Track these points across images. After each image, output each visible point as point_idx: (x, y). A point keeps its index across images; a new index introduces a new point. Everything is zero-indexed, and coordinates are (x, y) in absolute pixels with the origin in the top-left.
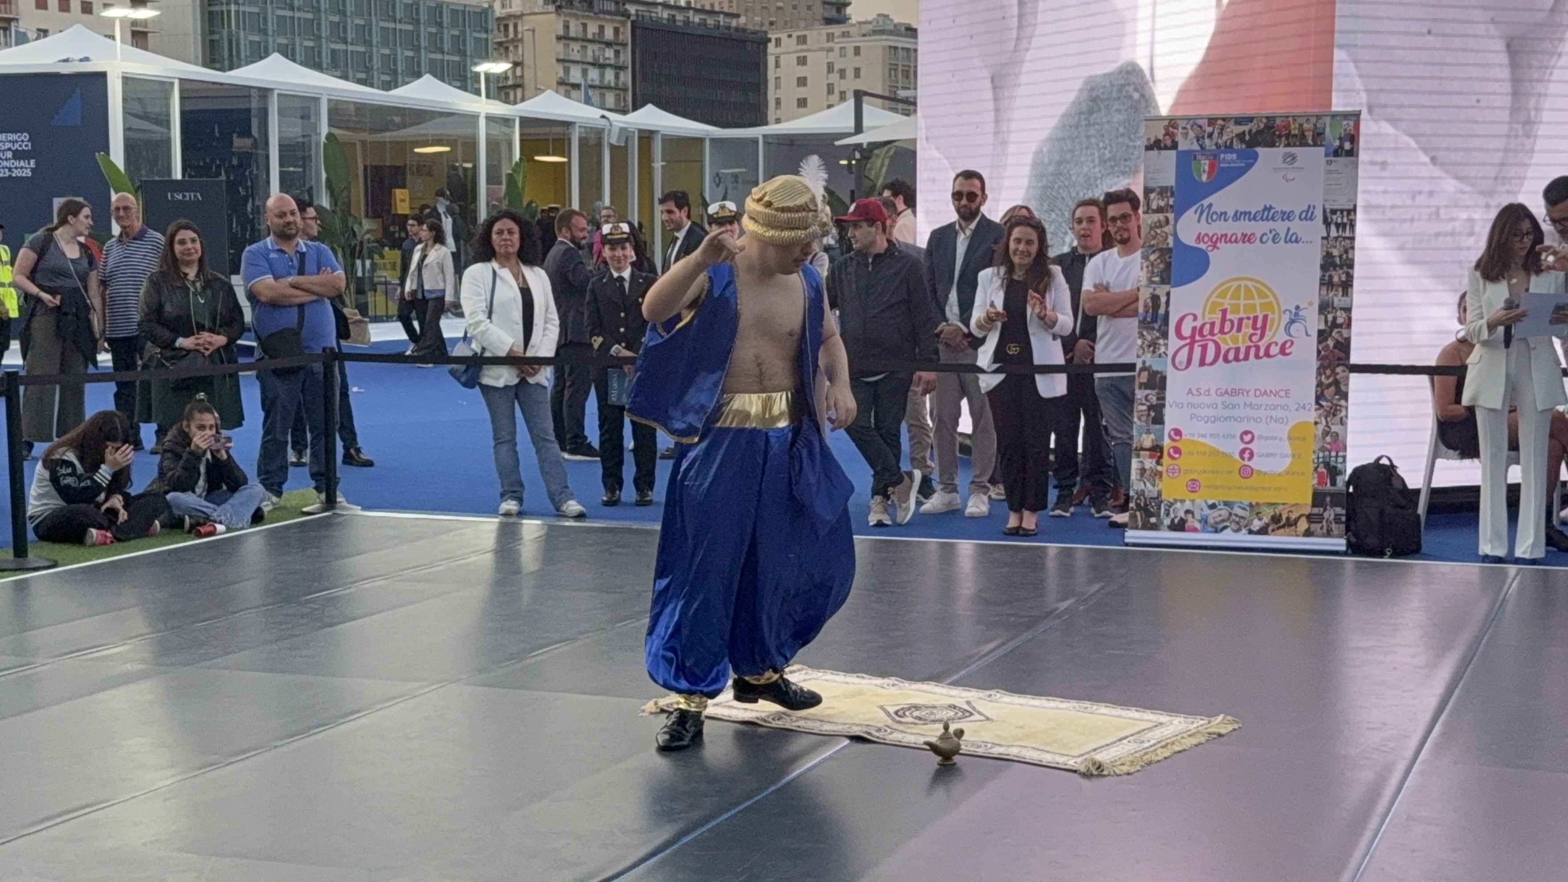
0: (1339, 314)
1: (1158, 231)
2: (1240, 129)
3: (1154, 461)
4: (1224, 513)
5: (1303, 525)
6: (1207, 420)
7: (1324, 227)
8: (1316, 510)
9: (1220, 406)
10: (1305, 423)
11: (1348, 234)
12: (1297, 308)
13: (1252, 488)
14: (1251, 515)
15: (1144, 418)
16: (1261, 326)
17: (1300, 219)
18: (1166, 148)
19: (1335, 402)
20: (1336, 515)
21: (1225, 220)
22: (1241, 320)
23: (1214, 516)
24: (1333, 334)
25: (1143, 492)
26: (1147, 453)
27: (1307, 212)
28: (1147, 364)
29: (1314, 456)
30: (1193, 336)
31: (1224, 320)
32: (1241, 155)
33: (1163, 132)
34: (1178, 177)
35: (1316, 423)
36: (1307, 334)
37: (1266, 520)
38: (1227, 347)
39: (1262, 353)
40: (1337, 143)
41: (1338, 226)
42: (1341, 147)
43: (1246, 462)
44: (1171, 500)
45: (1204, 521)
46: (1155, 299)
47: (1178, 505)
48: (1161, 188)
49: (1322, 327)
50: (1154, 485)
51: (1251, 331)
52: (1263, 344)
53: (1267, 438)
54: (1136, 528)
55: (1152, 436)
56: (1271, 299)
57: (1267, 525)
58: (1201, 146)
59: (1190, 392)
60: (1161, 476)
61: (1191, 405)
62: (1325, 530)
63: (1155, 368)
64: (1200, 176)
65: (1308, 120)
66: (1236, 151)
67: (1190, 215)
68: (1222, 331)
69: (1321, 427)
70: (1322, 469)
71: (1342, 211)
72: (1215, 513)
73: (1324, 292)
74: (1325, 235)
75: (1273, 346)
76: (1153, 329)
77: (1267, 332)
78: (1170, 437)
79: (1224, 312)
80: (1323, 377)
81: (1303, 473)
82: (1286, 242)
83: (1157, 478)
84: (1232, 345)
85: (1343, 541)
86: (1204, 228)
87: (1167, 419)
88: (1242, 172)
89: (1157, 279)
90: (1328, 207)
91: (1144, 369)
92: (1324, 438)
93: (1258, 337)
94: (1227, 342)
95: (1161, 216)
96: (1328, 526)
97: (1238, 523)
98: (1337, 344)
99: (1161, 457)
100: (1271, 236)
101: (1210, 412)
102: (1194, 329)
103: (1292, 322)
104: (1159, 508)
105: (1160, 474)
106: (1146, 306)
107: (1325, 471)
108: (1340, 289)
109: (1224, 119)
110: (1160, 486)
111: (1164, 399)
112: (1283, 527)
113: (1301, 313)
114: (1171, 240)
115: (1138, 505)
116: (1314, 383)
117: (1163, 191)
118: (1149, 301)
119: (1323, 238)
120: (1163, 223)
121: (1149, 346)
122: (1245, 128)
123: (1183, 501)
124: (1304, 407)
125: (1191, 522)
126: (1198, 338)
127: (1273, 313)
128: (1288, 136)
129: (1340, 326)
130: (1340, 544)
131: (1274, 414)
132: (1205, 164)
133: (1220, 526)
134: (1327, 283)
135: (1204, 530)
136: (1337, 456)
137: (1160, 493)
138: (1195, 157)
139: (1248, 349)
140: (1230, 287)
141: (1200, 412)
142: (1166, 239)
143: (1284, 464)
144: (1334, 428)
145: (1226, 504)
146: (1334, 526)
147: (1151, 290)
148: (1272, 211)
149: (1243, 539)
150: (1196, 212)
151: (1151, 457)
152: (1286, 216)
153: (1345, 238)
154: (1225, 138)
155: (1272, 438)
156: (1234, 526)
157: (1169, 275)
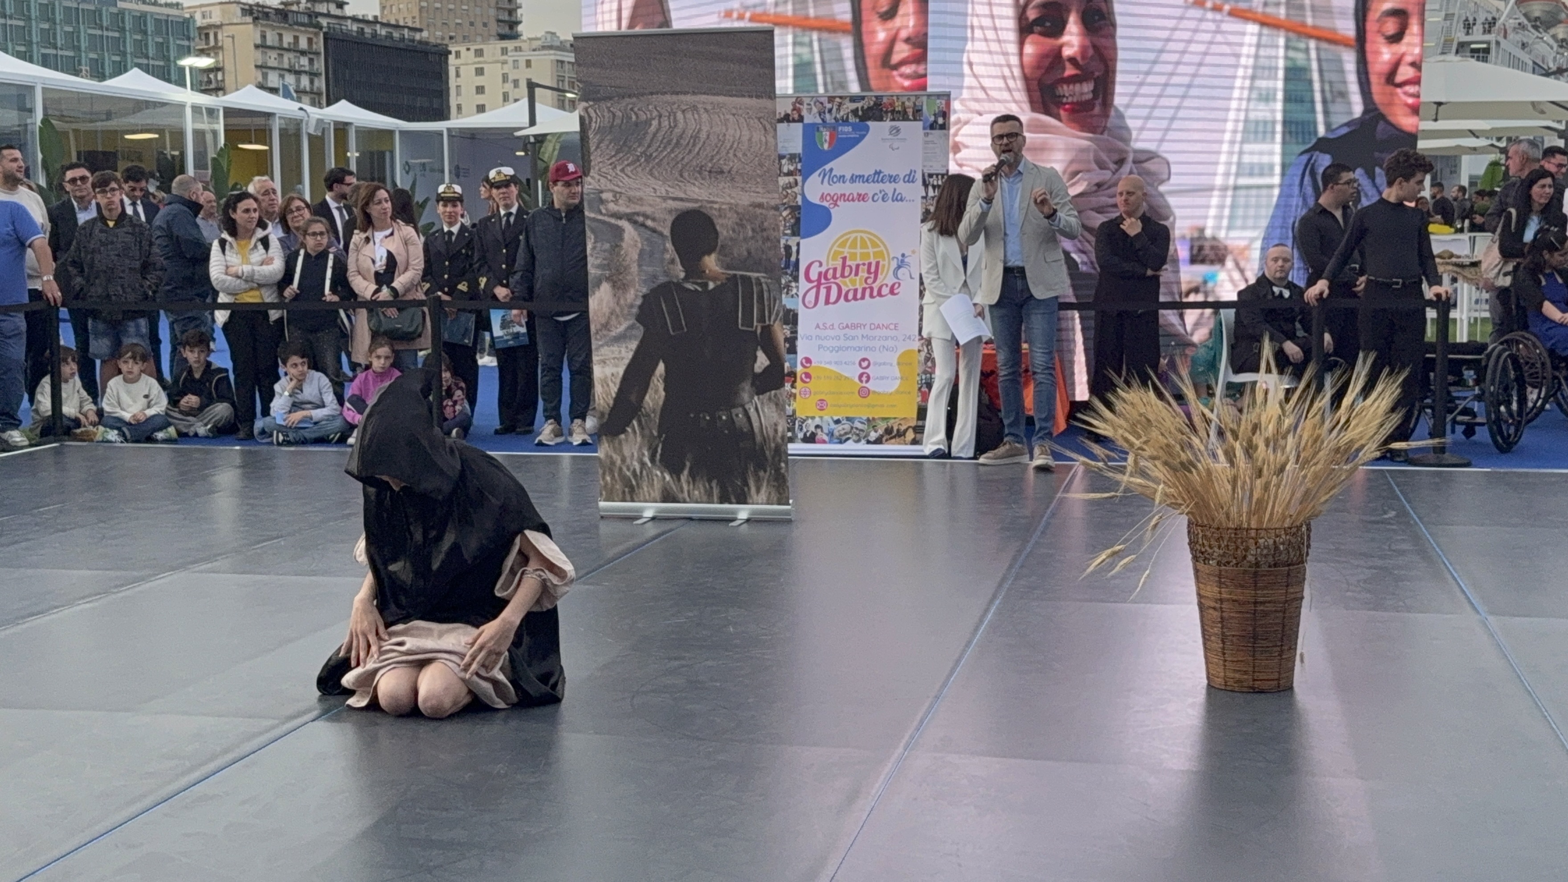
1: (790, 192)
2: (854, 106)
4: (847, 427)
5: (910, 435)
6: (833, 349)
7: (923, 187)
9: (842, 337)
10: (911, 351)
12: (903, 255)
13: (869, 406)
14: (868, 428)
16: (874, 271)
17: (905, 182)
18: (794, 121)
21: (844, 182)
22: (858, 266)
23: (838, 429)
27: (910, 175)
29: (918, 378)
30: (819, 280)
31: (844, 266)
32: (855, 127)
33: (791, 107)
34: (804, 146)
35: (919, 351)
36: (911, 278)
37: (880, 432)
38: (847, 289)
39: (875, 293)
40: (932, 118)
41: (934, 187)
42: (936, 122)
43: (864, 384)
44: (804, 418)
45: (831, 434)
46: (788, 248)
47: (810, 421)
48: (791, 155)
50: (789, 405)
51: (866, 275)
52: (876, 286)
53: (880, 364)
55: (790, 363)
56: (882, 248)
57: (882, 436)
58: (823, 120)
59: (818, 326)
60: (795, 398)
61: (818, 337)
63: (788, 307)
64: (822, 145)
65: (909, 99)
66: (852, 125)
67: (815, 178)
68: (843, 276)
69: (923, 354)
70: (925, 389)
71: (937, 175)
72: (840, 427)
74: (925, 195)
75: (884, 288)
76: (786, 274)
77: (879, 276)
78: (802, 364)
79: (844, 259)
81: (910, 393)
82: (893, 201)
83: (792, 398)
84: (851, 287)
86: (828, 189)
87: (799, 349)
88: (856, 142)
89: (789, 232)
90: (926, 172)
92: (926, 363)
93: (872, 280)
94: (847, 284)
95: (791, 179)
97: (858, 435)
99: (795, 381)
100: (881, 196)
101: (835, 343)
102: (820, 274)
103: (899, 267)
104: (795, 425)
105: (794, 396)
109: (841, 97)
110: (795, 405)
111: (796, 332)
112: (894, 437)
113: (906, 260)
114: (799, 199)
117: (792, 157)
118: (783, 250)
119: (923, 198)
120: (793, 185)
121: (784, 288)
122: (859, 105)
123: (813, 418)
124: (909, 338)
125: (821, 435)
126: (823, 281)
127: (884, 260)
128: (893, 112)
131: (885, 344)
132: (826, 135)
133: (844, 438)
135: (830, 442)
137: (794, 412)
138: (818, 129)
139: (864, 290)
140: (847, 240)
141: (825, 343)
142: (796, 198)
143: (894, 386)
145: (848, 419)
147: (784, 241)
148: (882, 175)
149: (863, 448)
150: (819, 175)
152: (893, 179)
154: (842, 113)
155: (884, 364)
156: (855, 438)
157: (799, 228)
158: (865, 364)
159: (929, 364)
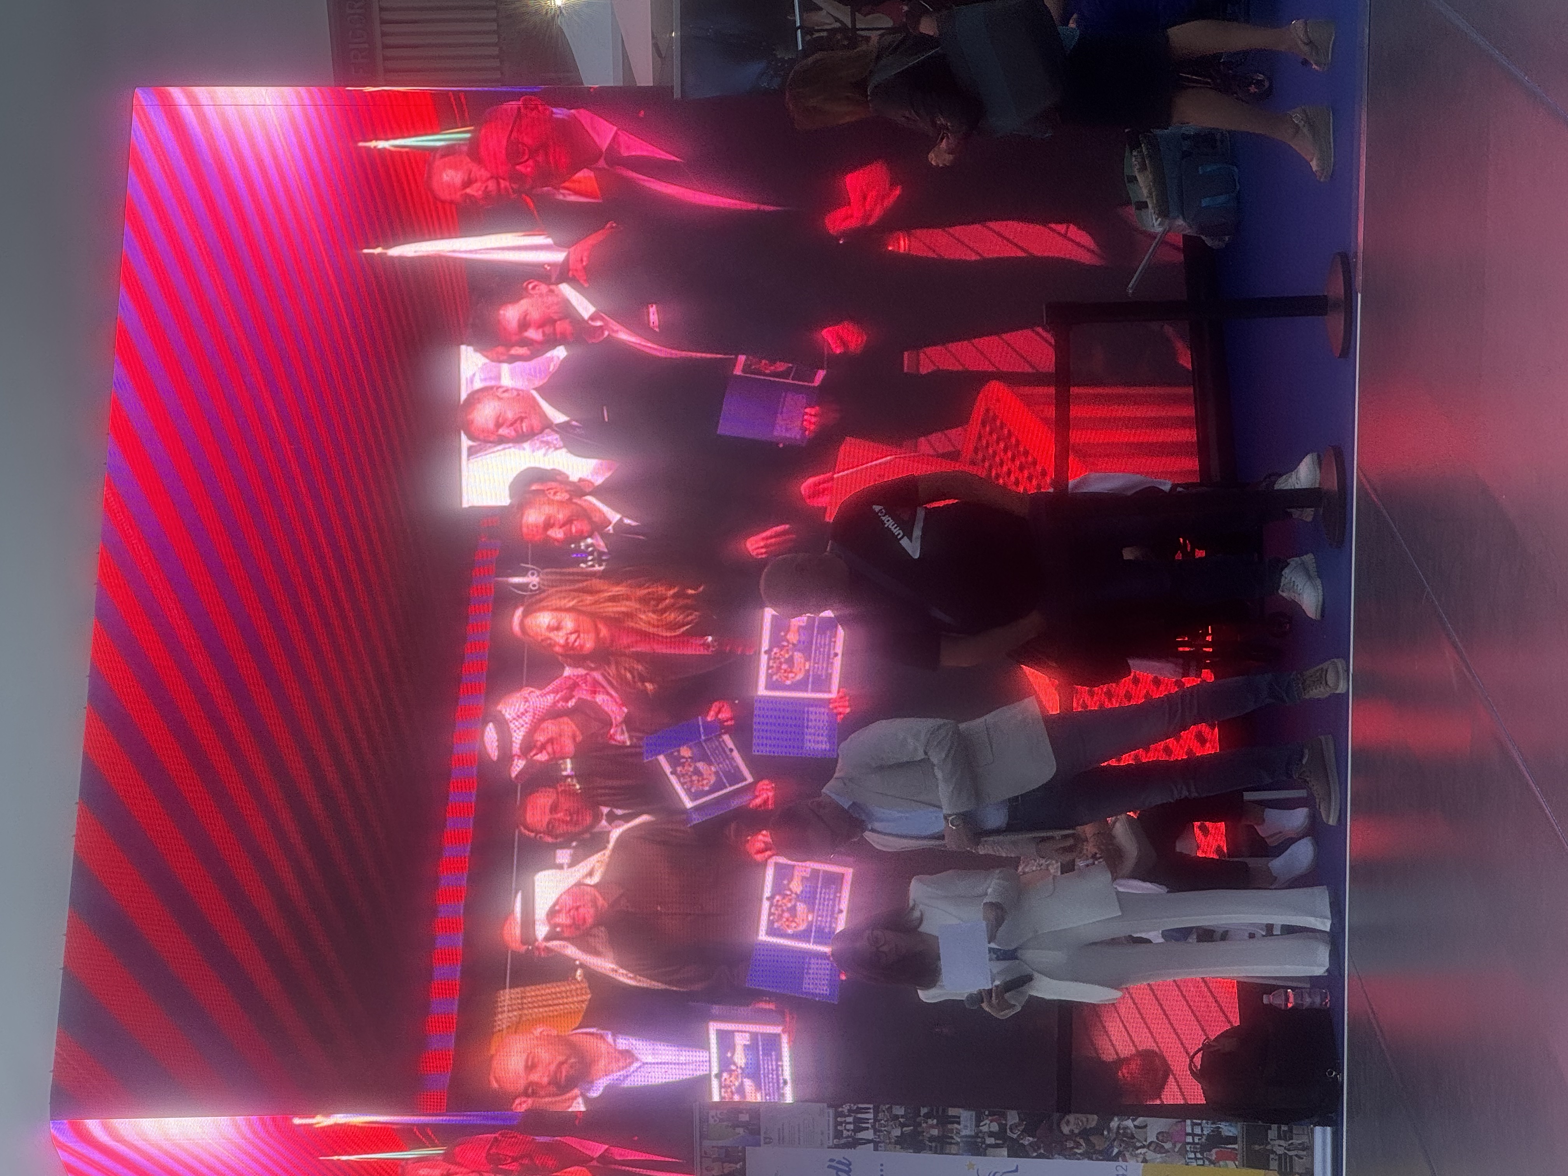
0: (985, 1129)
7: (859, 1147)
8: (1274, 1165)
11: (871, 1116)
19: (1112, 1136)
20: (1279, 1138)
24: (1015, 1136)
27: (838, 1170)
29: (1194, 1165)
35: (1145, 1161)
36: (1016, 1170)
40: (741, 1131)
41: (858, 1129)
49: (1005, 1152)
62: (1305, 1153)
69: (1150, 1155)
70: (1213, 1155)
71: (837, 1124)
73: (954, 1149)
74: (872, 1145)
80: (1077, 1150)
85: (1318, 1130)
90: (831, 1141)
92: (1167, 1151)
96: (1296, 1149)
98: (1028, 1132)
107: (1214, 1151)
108: (950, 1126)
116: (1086, 1161)
119: (876, 1149)
129: (1003, 1128)
130: (1322, 1136)
134: (941, 1145)
136: (1193, 1135)
144: (1152, 1137)
146: (1295, 1141)
153: (876, 1119)
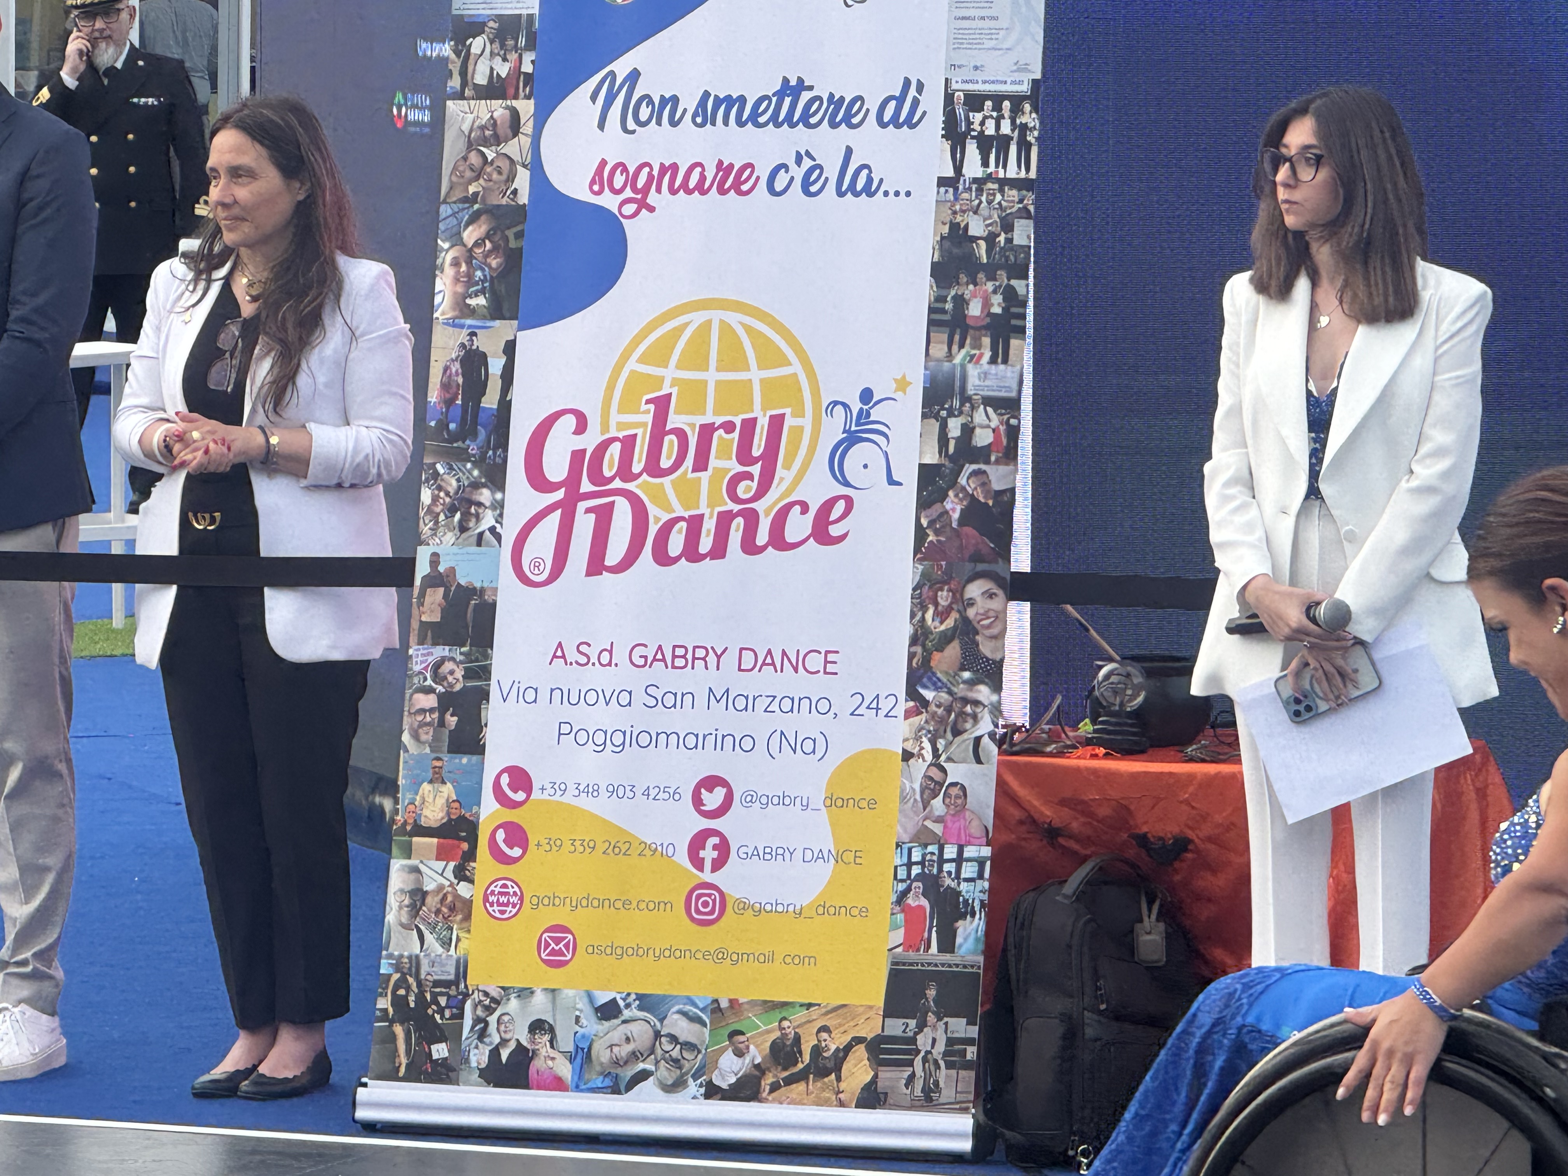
0: (979, 417)
1: (490, 154)
3: (452, 865)
4: (640, 1032)
5: (858, 1071)
6: (606, 741)
7: (947, 146)
8: (896, 1027)
9: (640, 697)
10: (875, 755)
11: (1012, 171)
12: (866, 395)
13: (720, 956)
14: (714, 1041)
15: (427, 735)
16: (763, 451)
17: (883, 125)
19: (961, 690)
20: (950, 1042)
21: (674, 123)
22: (707, 431)
24: (962, 480)
25: (415, 961)
26: (435, 840)
27: (900, 100)
28: (441, 569)
29: (895, 860)
30: (573, 482)
31: (659, 430)
35: (907, 756)
36: (891, 482)
37: (756, 1054)
38: (666, 517)
39: (762, 537)
41: (985, 144)
43: (707, 876)
44: (494, 993)
46: (474, 363)
47: (513, 1005)
48: (499, 18)
49: (932, 457)
50: (446, 944)
51: (735, 467)
52: (766, 509)
53: (768, 802)
54: (391, 1075)
55: (448, 790)
56: (796, 367)
57: (759, 1072)
59: (559, 654)
60: (468, 917)
61: (560, 694)
62: (918, 1092)
67: (578, 104)
68: (653, 468)
70: (918, 900)
72: (613, 1031)
73: (939, 350)
74: (950, 173)
76: (463, 456)
77: (780, 472)
79: (662, 404)
81: (864, 912)
82: (841, 194)
83: (459, 917)
84: (680, 512)
85: (965, 1123)
86: (616, 145)
87: (492, 737)
91: (435, 580)
92: (926, 803)
93: (754, 485)
94: (667, 501)
95: (498, 108)
96: (928, 1075)
97: (676, 1063)
99: (471, 855)
100: (798, 173)
101: (614, 718)
102: (577, 456)
103: (851, 439)
104: (461, 1016)
106: (445, 386)
107: (925, 903)
108: (986, 341)
111: (484, 673)
112: (801, 1077)
114: (523, 180)
115: (399, 1003)
116: (907, 630)
118: (456, 367)
119: (942, 182)
120: (504, 129)
121: (452, 510)
123: (525, 993)
124: (874, 705)
125: (547, 1059)
126: (586, 486)
127: (799, 413)
129: (982, 455)
130: (958, 1130)
131: (790, 724)
135: (581, 1086)
136: (959, 860)
137: (462, 969)
139: (725, 520)
141: (582, 716)
142: (511, 178)
143: (810, 884)
144: (956, 773)
145: (646, 1002)
146: (943, 1074)
147: (463, 336)
148: (805, 96)
149: (691, 1113)
150: (594, 97)
151: (442, 855)
152: (843, 112)
153: (1004, 183)
155: (782, 800)
156: (665, 1073)
157: (515, 291)
158: (713, 799)
159: (938, 804)
